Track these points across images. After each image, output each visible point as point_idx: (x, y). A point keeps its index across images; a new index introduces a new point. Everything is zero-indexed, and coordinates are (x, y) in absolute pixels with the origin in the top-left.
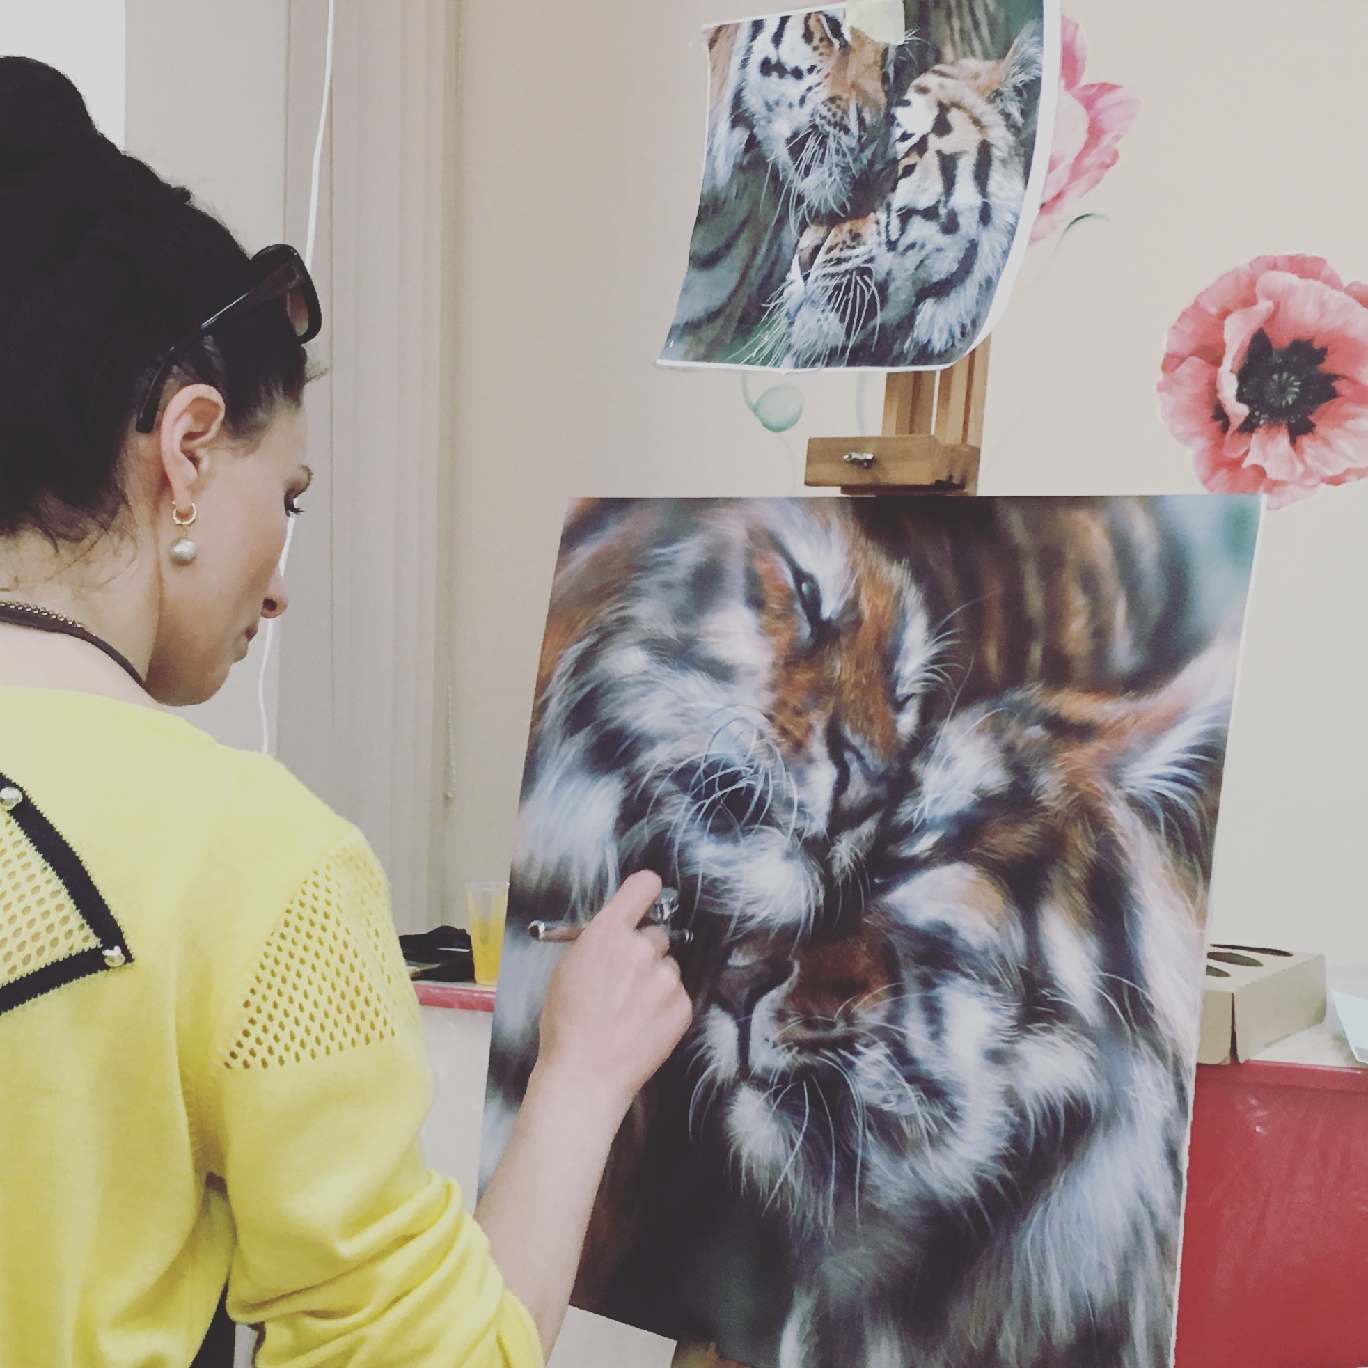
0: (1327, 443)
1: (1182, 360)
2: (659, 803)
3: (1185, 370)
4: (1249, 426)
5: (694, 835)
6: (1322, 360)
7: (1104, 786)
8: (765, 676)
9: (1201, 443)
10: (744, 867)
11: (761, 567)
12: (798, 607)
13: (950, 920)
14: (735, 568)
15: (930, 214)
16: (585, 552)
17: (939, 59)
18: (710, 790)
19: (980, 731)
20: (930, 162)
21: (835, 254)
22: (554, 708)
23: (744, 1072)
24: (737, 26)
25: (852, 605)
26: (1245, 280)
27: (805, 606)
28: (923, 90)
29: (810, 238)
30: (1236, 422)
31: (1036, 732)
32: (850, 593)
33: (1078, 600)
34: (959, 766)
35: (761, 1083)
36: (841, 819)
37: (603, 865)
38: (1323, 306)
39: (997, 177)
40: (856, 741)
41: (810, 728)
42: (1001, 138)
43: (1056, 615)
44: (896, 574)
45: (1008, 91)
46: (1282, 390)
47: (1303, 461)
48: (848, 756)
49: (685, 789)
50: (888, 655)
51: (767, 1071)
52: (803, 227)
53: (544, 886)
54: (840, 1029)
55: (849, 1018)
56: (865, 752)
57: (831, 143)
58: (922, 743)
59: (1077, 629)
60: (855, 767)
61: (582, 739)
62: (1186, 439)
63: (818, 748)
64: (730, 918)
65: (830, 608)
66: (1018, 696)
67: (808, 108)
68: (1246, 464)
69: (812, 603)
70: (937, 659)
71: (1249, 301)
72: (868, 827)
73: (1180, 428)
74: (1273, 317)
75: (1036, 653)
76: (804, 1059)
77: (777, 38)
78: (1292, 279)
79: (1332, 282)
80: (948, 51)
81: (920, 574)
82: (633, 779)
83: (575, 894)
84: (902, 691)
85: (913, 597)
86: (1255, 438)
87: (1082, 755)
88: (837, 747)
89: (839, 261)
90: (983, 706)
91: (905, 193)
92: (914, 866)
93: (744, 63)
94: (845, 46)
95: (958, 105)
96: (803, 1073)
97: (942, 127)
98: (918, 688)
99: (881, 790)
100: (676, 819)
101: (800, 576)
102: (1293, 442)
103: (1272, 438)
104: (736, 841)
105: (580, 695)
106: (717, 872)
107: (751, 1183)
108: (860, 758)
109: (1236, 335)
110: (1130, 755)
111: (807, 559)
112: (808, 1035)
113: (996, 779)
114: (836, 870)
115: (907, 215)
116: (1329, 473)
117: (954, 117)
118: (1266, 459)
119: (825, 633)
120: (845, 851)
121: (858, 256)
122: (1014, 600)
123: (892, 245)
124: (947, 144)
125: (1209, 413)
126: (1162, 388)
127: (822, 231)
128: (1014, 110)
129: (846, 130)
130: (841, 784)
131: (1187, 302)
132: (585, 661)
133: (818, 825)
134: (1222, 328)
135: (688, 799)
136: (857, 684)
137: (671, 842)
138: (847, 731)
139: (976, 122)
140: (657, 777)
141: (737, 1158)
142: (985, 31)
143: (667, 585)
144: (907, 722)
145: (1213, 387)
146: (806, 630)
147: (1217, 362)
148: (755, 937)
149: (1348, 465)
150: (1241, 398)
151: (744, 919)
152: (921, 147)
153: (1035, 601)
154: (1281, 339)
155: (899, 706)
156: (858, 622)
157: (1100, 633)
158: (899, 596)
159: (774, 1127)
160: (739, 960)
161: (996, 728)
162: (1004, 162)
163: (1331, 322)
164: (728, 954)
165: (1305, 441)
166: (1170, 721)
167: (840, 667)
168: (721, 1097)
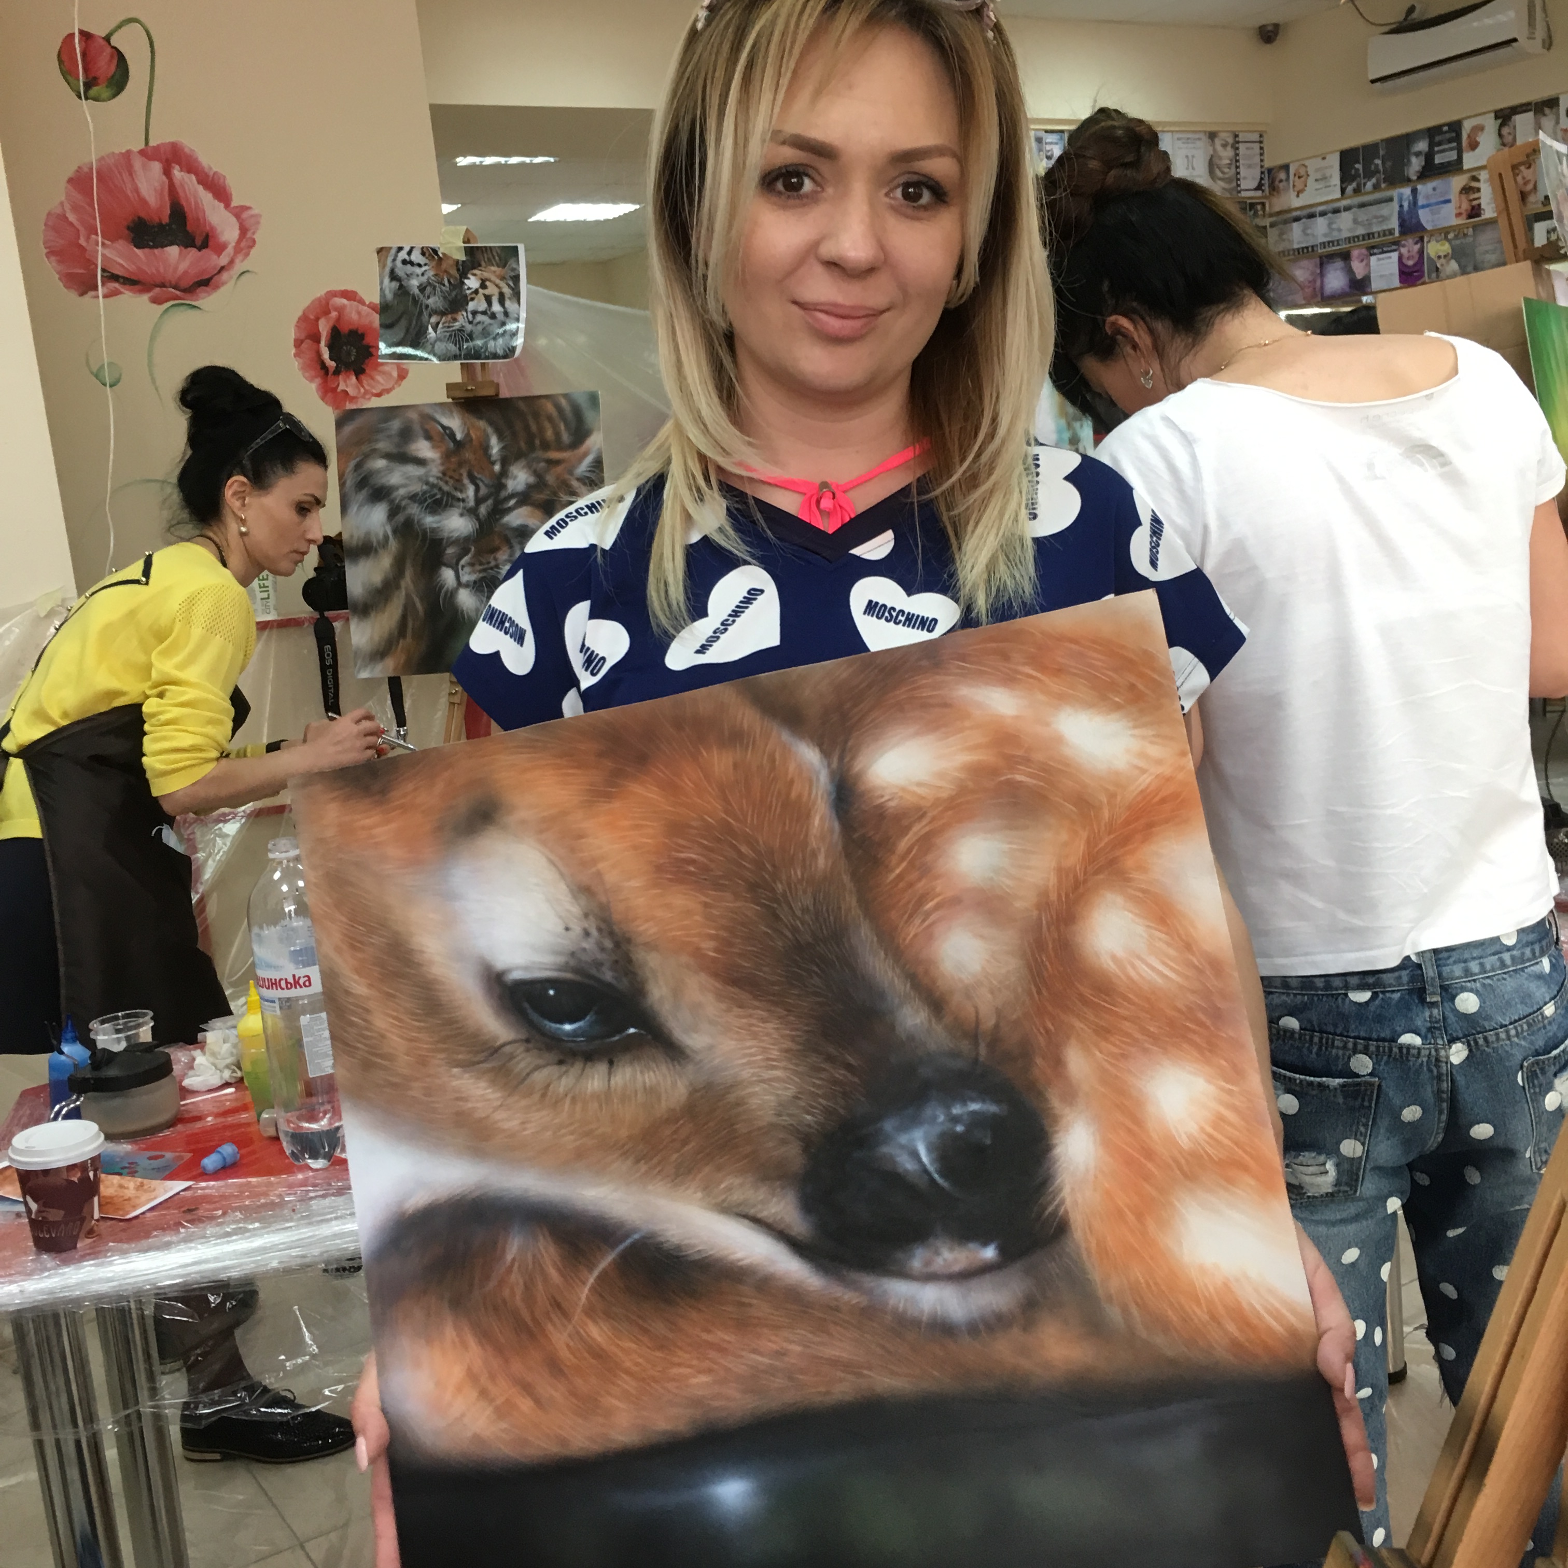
0: (373, 378)
1: (302, 342)
2: (405, 508)
3: (304, 346)
4: (337, 372)
5: (423, 515)
6: (363, 339)
7: (567, 476)
8: (439, 461)
9: (318, 381)
10: (446, 522)
11: (427, 427)
12: (447, 438)
13: (526, 523)
14: (417, 428)
15: (484, 313)
16: (348, 429)
17: (480, 265)
18: (425, 500)
19: (523, 467)
20: (480, 297)
21: (447, 325)
22: (349, 483)
23: (460, 584)
24: (391, 248)
25: (468, 435)
26: (324, 302)
27: (450, 438)
28: (474, 275)
29: (434, 319)
30: (331, 371)
31: (543, 464)
32: (466, 431)
33: (547, 425)
34: (518, 479)
35: (467, 586)
36: (479, 501)
37: (386, 532)
38: (359, 313)
39: (508, 303)
40: (479, 476)
41: (461, 475)
42: (507, 291)
43: (541, 430)
44: (482, 424)
45: (507, 277)
46: (349, 354)
47: (363, 387)
48: (478, 482)
49: (415, 502)
50: (486, 448)
51: (468, 581)
52: (430, 316)
53: (360, 544)
54: (493, 563)
55: (495, 559)
56: (484, 479)
57: (438, 289)
58: (504, 473)
59: (549, 434)
60: (481, 484)
61: (364, 493)
62: (311, 380)
63: (466, 481)
64: (442, 539)
65: (459, 436)
66: (534, 455)
67: (426, 277)
68: (339, 390)
69: (452, 435)
70: (503, 448)
71: (326, 312)
72: (490, 502)
73: (307, 374)
74: (339, 319)
75: (537, 442)
76: (481, 575)
77: (409, 253)
78: (344, 301)
79: (362, 302)
80: (483, 264)
81: (491, 423)
82: (391, 502)
83: (375, 544)
84: (493, 459)
85: (490, 430)
86: (341, 377)
87: (559, 469)
88: (473, 480)
89: (449, 327)
90: (523, 459)
91: (471, 306)
92: (510, 510)
93: (394, 260)
94: (440, 258)
95: (490, 280)
96: (482, 579)
97: (483, 286)
98: (499, 457)
99: (493, 490)
100: (413, 512)
101: (444, 427)
102: (357, 378)
103: (348, 377)
104: (440, 514)
105: (359, 478)
106: (435, 525)
107: (469, 617)
108: (482, 481)
109: (324, 328)
110: (574, 467)
111: (446, 421)
112: (481, 567)
113: (532, 480)
114: (481, 516)
115: (474, 313)
116: (374, 391)
117: (488, 283)
118: (347, 386)
119: (459, 445)
120: (483, 510)
121: (457, 325)
122: (527, 428)
123: (470, 323)
124: (487, 292)
125: (319, 367)
126: (295, 355)
127: (439, 317)
128: (511, 283)
129: (444, 285)
130: (477, 490)
131: (300, 313)
132: (358, 466)
133: (471, 503)
134: (318, 325)
135: (416, 505)
136: (476, 459)
137: (413, 520)
138: (476, 474)
139: (497, 286)
140: (401, 500)
141: (463, 611)
142: (497, 258)
143: (389, 437)
144: (497, 468)
145: (319, 354)
146: (452, 445)
147: (319, 342)
148: (456, 542)
149: (382, 387)
150: (331, 358)
151: (448, 538)
152: (476, 292)
153: (534, 428)
154: (345, 329)
155: (493, 463)
156: (471, 440)
157: (557, 434)
158: (485, 430)
159: (474, 598)
160: (450, 551)
161: (529, 466)
162: (510, 299)
163: (364, 321)
164: (445, 549)
165: (362, 377)
166: (585, 455)
167: (468, 455)
168: (452, 594)
